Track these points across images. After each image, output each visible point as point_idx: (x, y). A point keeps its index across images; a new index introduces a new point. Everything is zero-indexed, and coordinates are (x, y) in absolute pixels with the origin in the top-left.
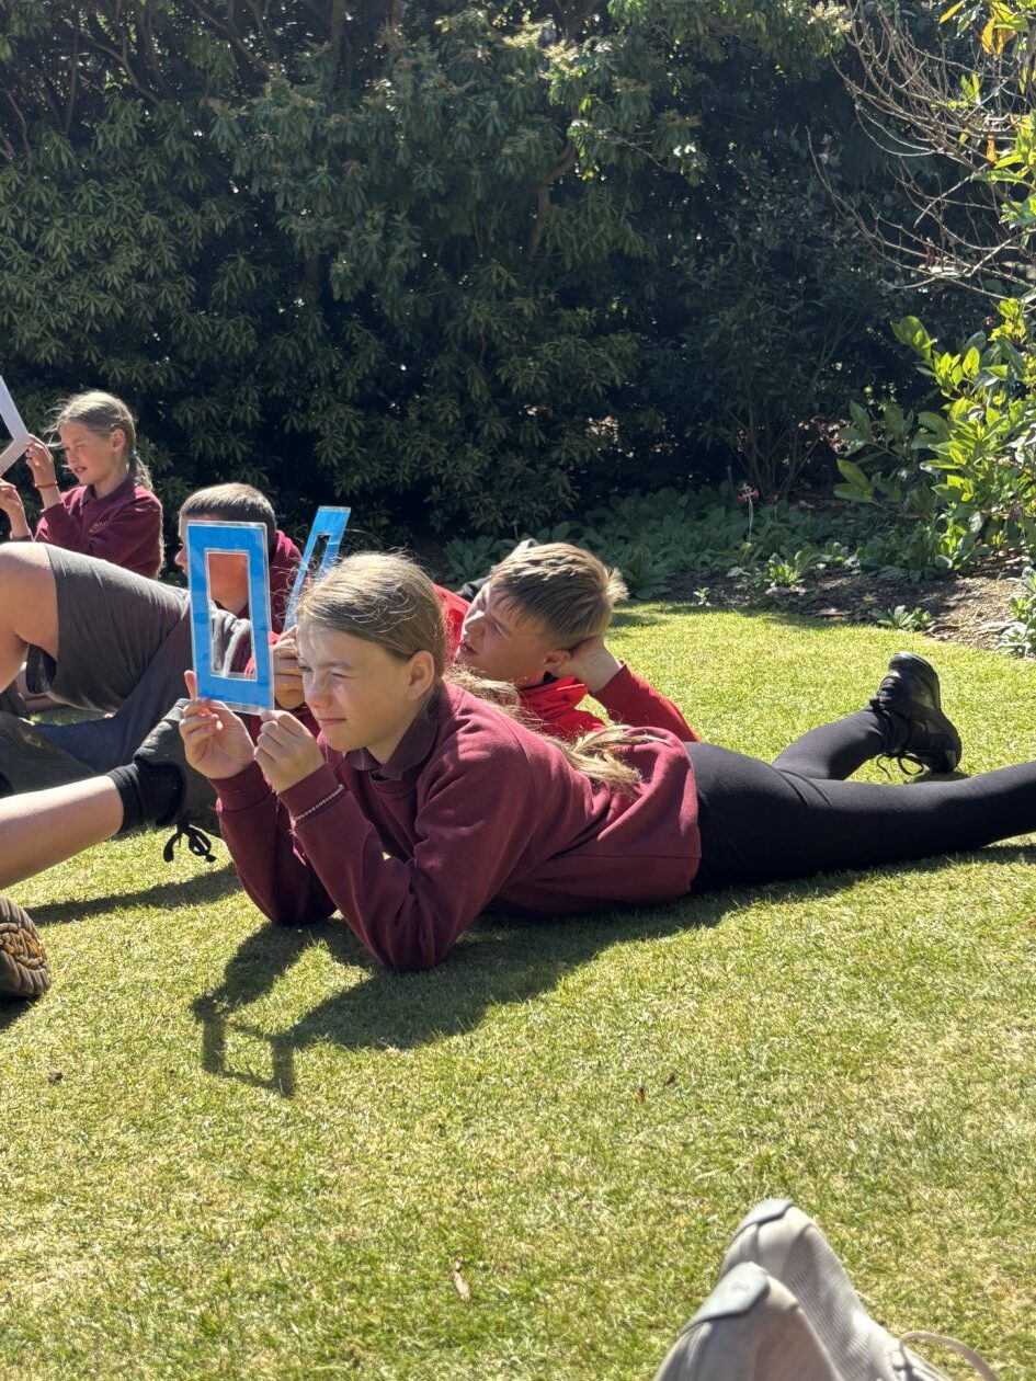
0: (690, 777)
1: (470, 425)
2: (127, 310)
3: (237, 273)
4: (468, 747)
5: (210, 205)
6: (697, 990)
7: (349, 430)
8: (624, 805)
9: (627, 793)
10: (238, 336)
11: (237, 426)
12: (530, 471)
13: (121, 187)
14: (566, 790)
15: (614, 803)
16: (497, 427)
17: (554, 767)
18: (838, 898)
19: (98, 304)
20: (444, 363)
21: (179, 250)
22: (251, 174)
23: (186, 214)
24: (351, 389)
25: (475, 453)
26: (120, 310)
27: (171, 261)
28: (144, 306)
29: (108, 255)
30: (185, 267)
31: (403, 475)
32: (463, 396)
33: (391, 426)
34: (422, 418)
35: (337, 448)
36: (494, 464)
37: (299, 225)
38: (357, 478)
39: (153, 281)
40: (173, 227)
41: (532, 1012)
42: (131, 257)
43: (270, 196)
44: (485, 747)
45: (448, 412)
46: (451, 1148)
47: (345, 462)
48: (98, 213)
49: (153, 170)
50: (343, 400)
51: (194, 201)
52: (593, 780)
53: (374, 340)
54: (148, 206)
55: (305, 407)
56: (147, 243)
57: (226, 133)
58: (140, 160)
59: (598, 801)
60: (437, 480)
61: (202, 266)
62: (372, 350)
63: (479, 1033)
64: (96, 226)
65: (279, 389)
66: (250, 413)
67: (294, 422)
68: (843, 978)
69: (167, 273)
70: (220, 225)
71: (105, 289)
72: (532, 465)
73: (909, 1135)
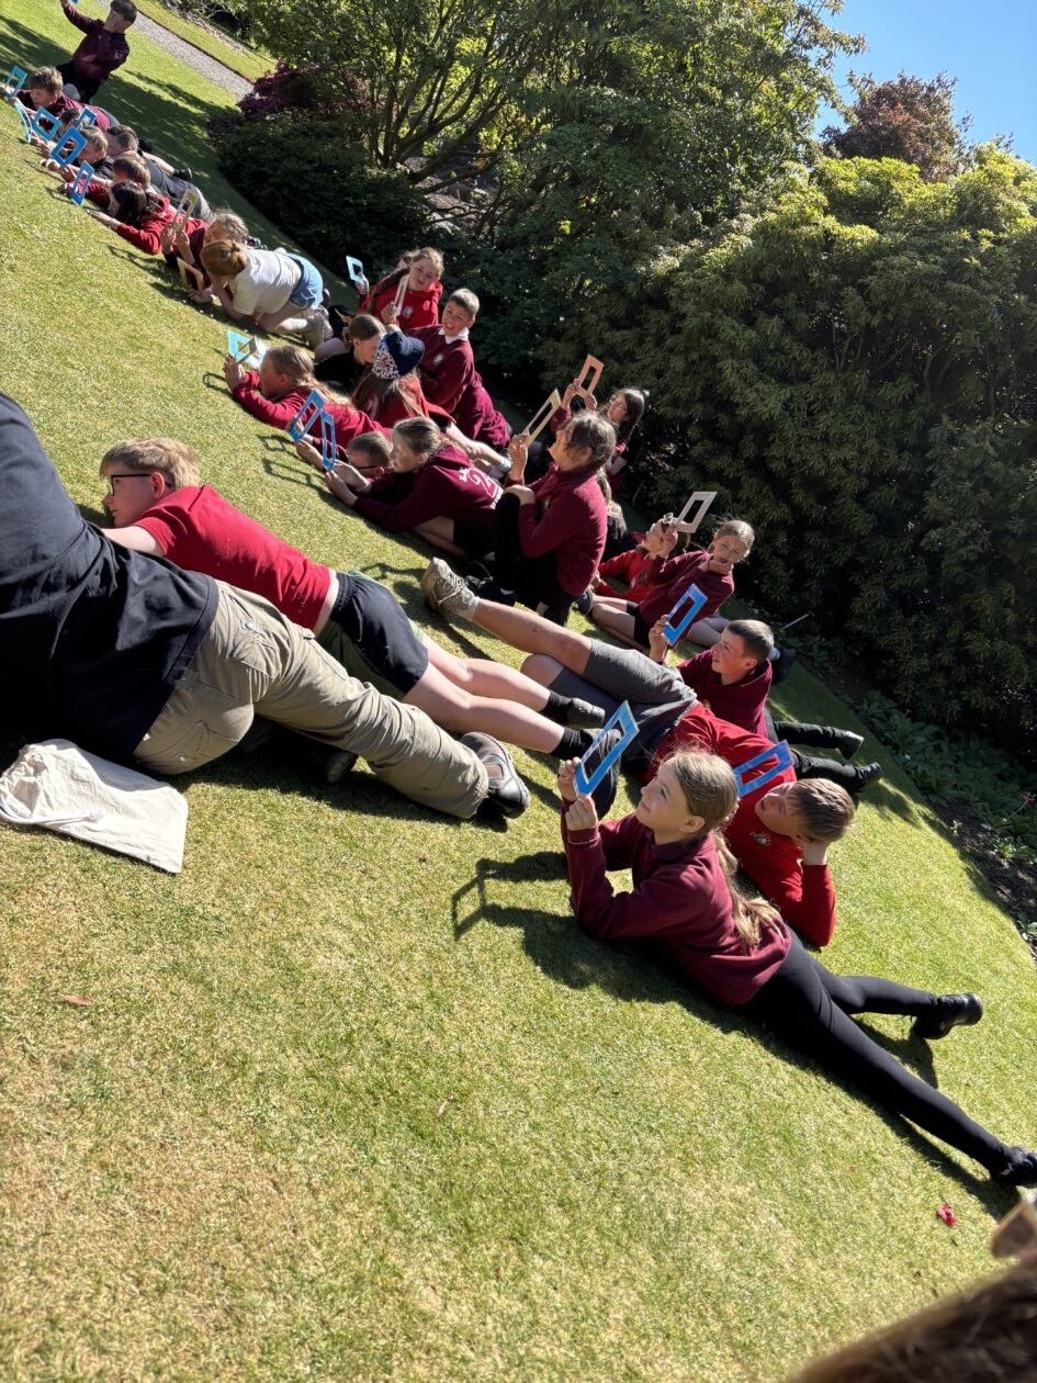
0: (779, 963)
1: (935, 646)
2: (827, 474)
3: (887, 495)
4: (689, 875)
5: (906, 455)
6: (679, 1059)
7: (874, 604)
8: (737, 952)
9: (743, 946)
10: (861, 522)
11: (828, 561)
12: (943, 690)
13: (873, 419)
14: (718, 925)
15: (733, 948)
16: (946, 658)
17: (722, 914)
18: (791, 1068)
19: (817, 464)
20: (947, 609)
21: (873, 466)
22: (933, 461)
23: (892, 453)
24: (895, 586)
25: (925, 662)
26: (823, 472)
27: (865, 468)
28: (835, 479)
29: (840, 443)
30: (869, 476)
31: (883, 642)
32: (943, 632)
33: (898, 616)
34: (916, 624)
35: (863, 607)
36: (929, 674)
37: (933, 501)
38: (861, 627)
39: (850, 471)
40: (881, 453)
41: (608, 1004)
42: (849, 453)
43: (932, 476)
44: (696, 884)
45: (929, 633)
46: (508, 1039)
47: (862, 616)
48: (853, 423)
49: (894, 421)
50: (886, 587)
51: (901, 448)
52: (736, 930)
53: (925, 573)
54: (877, 437)
55: (867, 577)
56: (862, 452)
57: (938, 435)
58: (892, 412)
59: (728, 940)
60: (896, 658)
61: (877, 479)
62: (920, 576)
63: (577, 993)
64: (847, 428)
65: (862, 559)
66: (840, 559)
67: (856, 578)
68: (740, 1113)
69: (859, 472)
70: (903, 468)
71: (825, 458)
72: (947, 689)
73: (670, 1216)
